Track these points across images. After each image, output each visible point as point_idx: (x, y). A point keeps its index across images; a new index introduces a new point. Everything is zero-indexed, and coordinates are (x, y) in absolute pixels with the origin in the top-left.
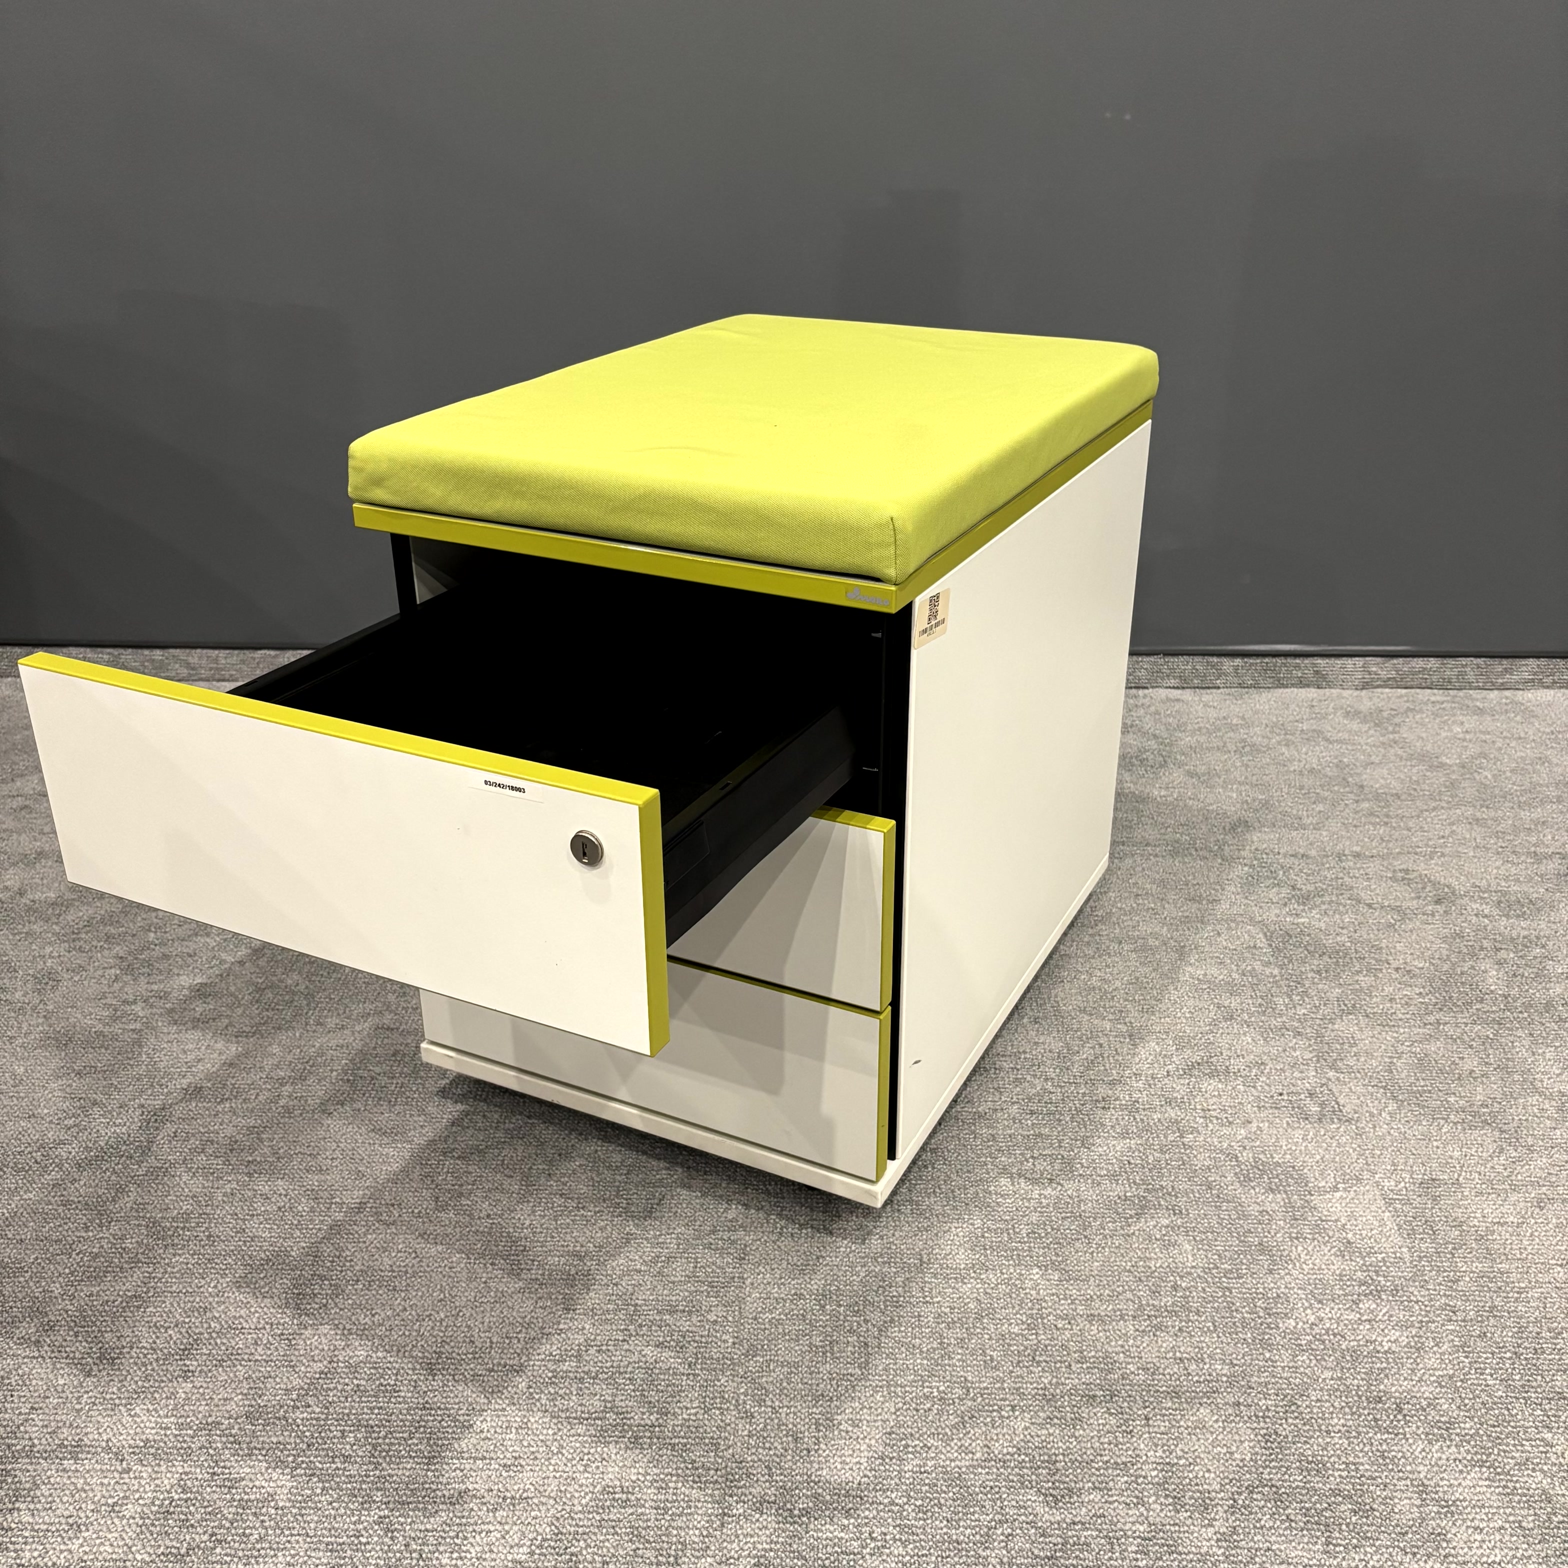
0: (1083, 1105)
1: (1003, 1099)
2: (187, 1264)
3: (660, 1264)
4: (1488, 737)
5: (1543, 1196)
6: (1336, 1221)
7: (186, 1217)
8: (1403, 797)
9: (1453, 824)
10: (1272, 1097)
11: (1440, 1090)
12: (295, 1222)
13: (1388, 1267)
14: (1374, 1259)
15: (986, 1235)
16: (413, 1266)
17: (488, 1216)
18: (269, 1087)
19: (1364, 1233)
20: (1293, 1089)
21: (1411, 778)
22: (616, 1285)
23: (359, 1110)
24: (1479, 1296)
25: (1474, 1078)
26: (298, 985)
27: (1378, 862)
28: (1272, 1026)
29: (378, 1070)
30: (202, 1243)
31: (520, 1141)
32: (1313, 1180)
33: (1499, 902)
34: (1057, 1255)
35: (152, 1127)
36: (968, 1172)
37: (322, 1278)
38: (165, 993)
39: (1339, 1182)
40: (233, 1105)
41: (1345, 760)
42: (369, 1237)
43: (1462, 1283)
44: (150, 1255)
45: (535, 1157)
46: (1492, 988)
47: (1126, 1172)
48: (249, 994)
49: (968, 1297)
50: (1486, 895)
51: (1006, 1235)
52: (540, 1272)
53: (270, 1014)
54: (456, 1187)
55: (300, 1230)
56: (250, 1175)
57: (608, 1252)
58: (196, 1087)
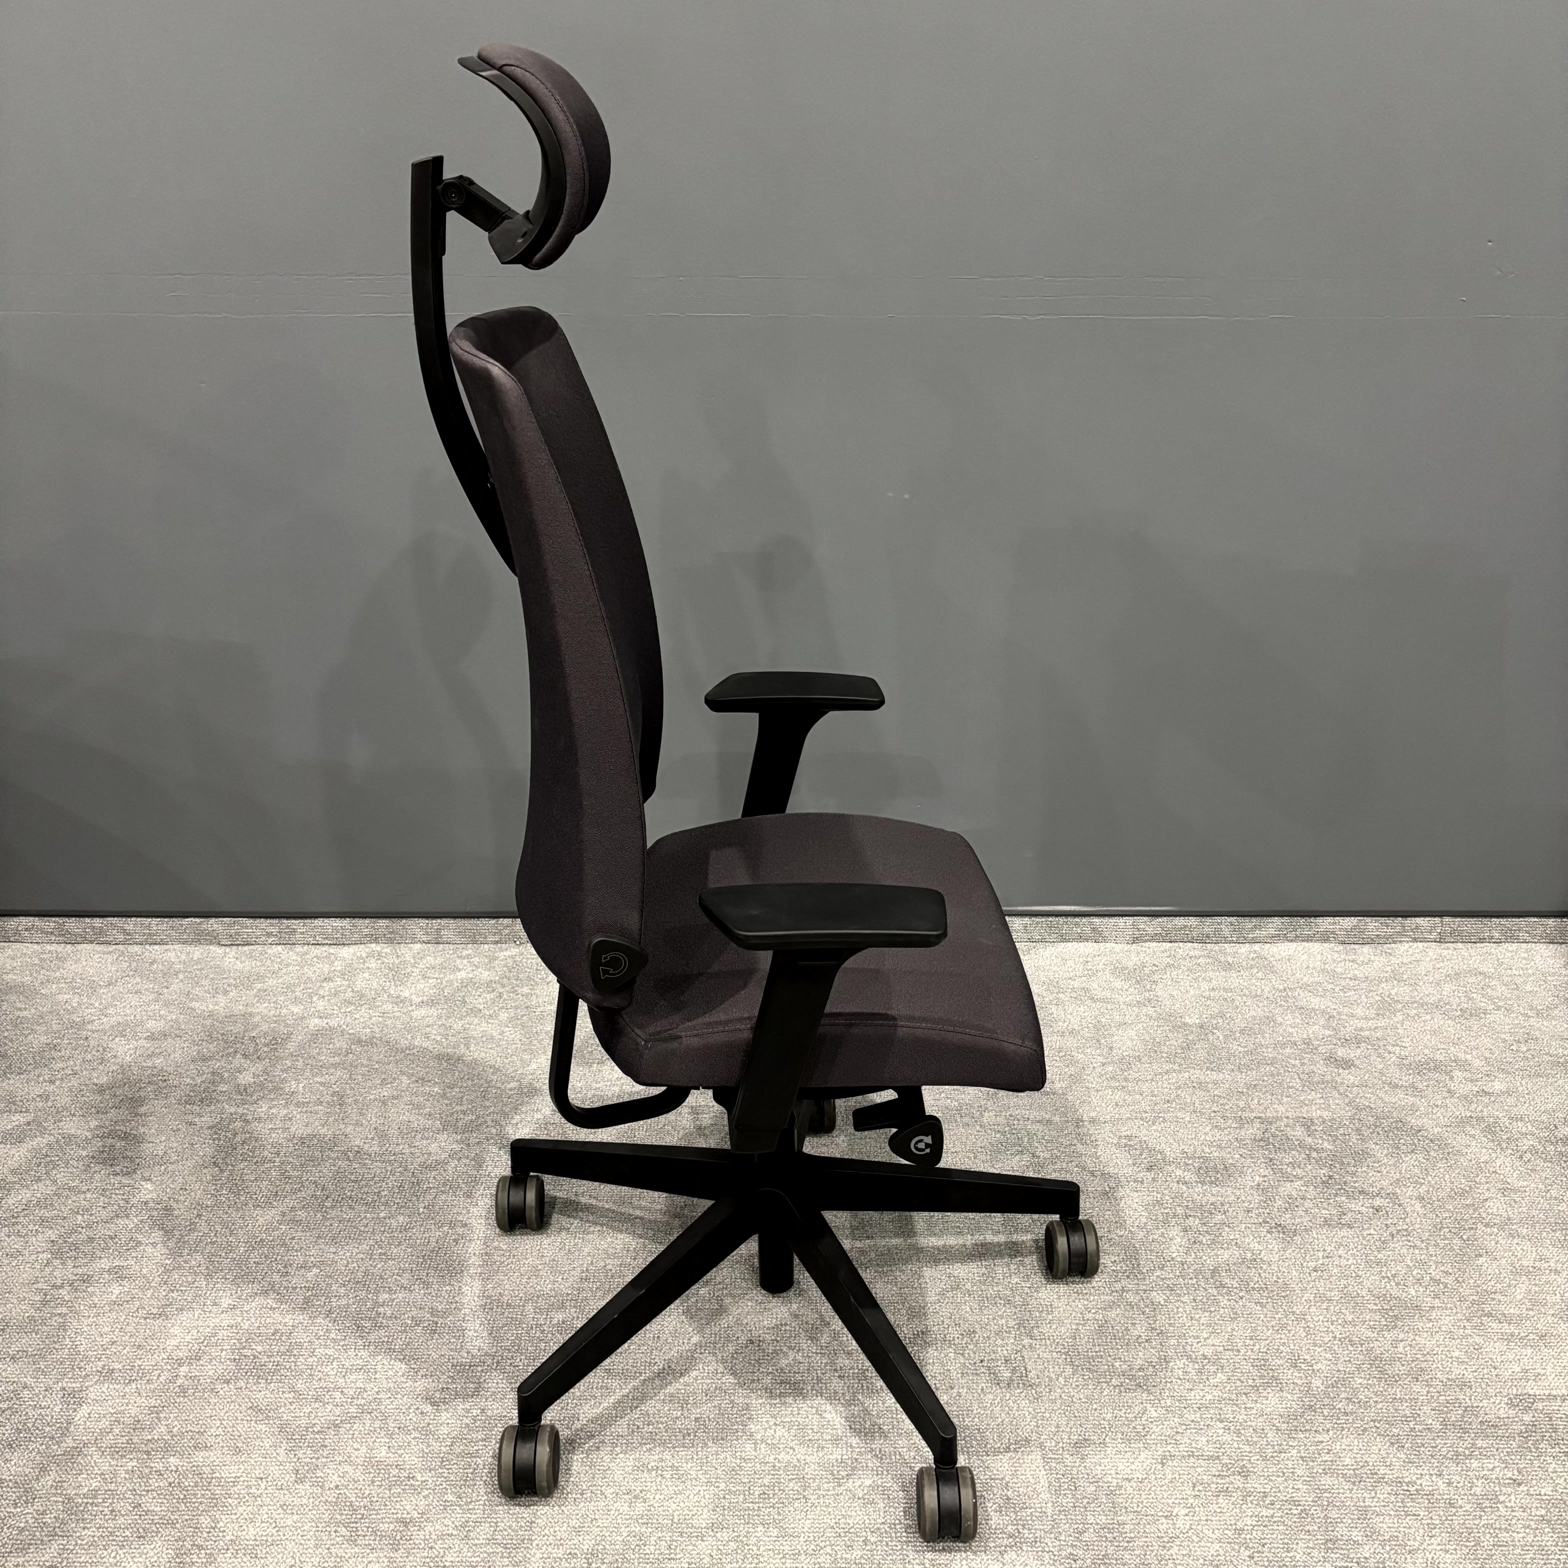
0: (823, 1374)
1: (761, 1370)
2: (93, 1537)
3: (467, 1529)
4: (1229, 994)
5: (1168, 1453)
6: (1003, 1479)
7: (95, 1493)
8: (1143, 1060)
9: (1179, 1087)
10: (975, 1363)
11: (1110, 1356)
12: (182, 1497)
13: (1033, 1521)
14: (1024, 1514)
15: (727, 1496)
16: (272, 1535)
17: (337, 1487)
18: (169, 1368)
19: (1021, 1490)
20: (993, 1356)
21: (1154, 1040)
22: (431, 1548)
23: (241, 1388)
24: (1097, 1546)
25: (1139, 1343)
26: (199, 1266)
27: (1108, 1127)
28: (989, 1295)
29: (259, 1348)
30: (107, 1517)
31: (369, 1416)
32: (991, 1441)
33: (1201, 1168)
34: (779, 1514)
35: (71, 1409)
36: (722, 1439)
37: (200, 1547)
38: (88, 1276)
39: (1012, 1444)
40: (139, 1386)
41: (1103, 1020)
42: (240, 1508)
43: (1086, 1534)
44: (65, 1529)
45: (378, 1430)
46: (1174, 1255)
47: (846, 1436)
48: (159, 1276)
49: (704, 1553)
50: (1190, 1162)
51: (742, 1496)
52: (373, 1538)
53: (175, 1295)
54: (314, 1460)
55: (185, 1504)
56: (148, 1453)
57: (428, 1518)
58: (109, 1369)
